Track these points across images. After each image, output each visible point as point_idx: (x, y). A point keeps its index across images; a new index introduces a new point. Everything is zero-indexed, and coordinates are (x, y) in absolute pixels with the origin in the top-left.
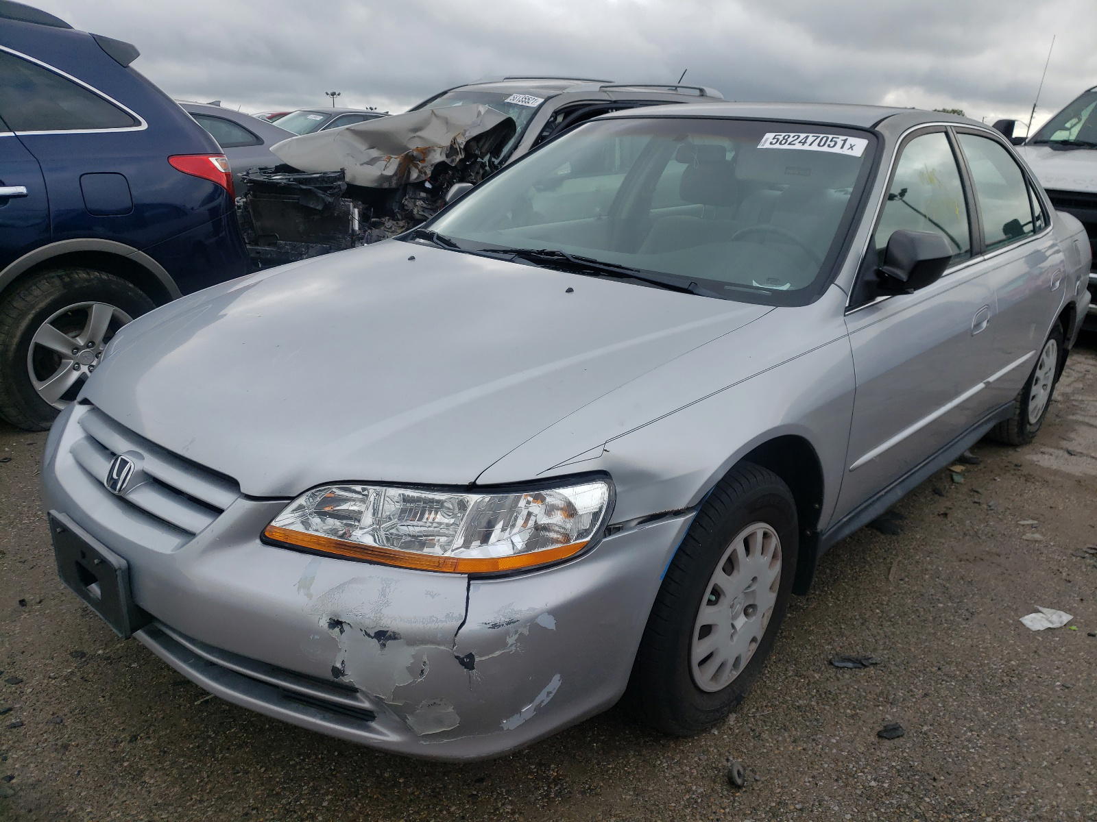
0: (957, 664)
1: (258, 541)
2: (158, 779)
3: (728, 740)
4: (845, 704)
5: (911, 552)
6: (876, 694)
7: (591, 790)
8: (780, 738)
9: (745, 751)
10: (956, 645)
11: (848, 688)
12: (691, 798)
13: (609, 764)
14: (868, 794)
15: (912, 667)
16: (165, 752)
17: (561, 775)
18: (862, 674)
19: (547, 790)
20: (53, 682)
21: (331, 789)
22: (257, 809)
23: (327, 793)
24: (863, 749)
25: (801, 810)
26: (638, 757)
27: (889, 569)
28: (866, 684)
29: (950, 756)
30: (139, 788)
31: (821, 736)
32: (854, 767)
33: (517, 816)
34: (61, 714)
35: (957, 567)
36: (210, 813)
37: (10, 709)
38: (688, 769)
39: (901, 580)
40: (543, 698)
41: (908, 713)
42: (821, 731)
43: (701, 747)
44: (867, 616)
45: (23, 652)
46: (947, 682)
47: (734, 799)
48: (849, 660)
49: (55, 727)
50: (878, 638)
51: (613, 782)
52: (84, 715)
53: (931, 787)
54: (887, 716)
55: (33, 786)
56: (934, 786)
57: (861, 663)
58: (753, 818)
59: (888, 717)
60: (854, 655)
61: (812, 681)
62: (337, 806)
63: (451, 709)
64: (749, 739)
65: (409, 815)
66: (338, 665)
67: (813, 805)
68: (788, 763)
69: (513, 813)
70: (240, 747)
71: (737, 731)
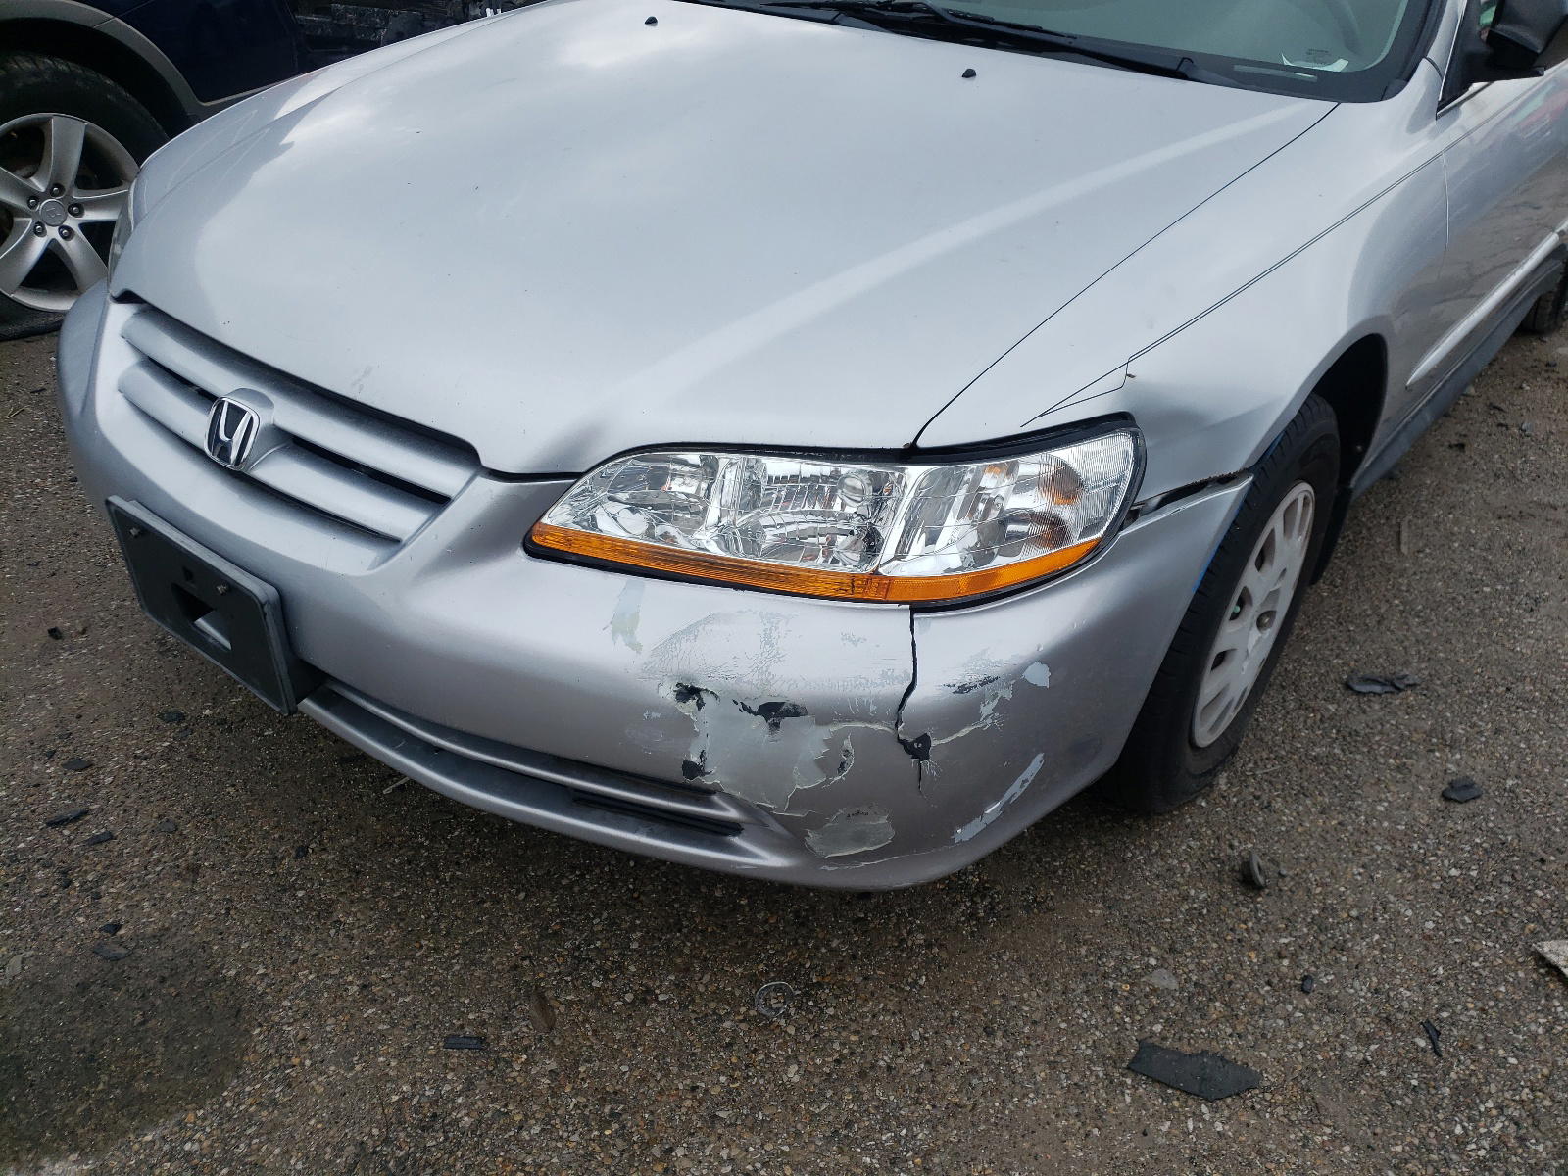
0: (1533, 682)
1: (521, 552)
2: (358, 915)
3: (1224, 814)
4: (1383, 750)
5: (1424, 507)
6: (1425, 733)
7: (1039, 903)
8: (1301, 808)
9: (1254, 830)
10: (1524, 651)
11: (1382, 726)
12: (1191, 909)
13: (1055, 861)
14: (1450, 888)
15: (1467, 688)
16: (358, 873)
17: (987, 882)
18: (1398, 702)
19: (971, 907)
20: (144, 764)
21: (638, 922)
22: (529, 957)
23: (633, 928)
24: (1425, 820)
25: (1358, 918)
26: (1096, 848)
27: (1399, 534)
28: (1407, 717)
29: (1556, 824)
30: (333, 932)
31: (1360, 802)
32: (1420, 848)
33: (936, 950)
34: (172, 816)
35: (1497, 529)
36: (457, 968)
37: (85, 813)
38: (1176, 862)
39: (1419, 551)
40: (1016, 789)
41: (1478, 760)
42: (1360, 794)
43: (1187, 827)
44: (1382, 610)
45: (80, 717)
46: (1524, 709)
47: (1256, 907)
48: (1375, 682)
49: (168, 838)
50: (1407, 643)
51: (1068, 890)
52: (210, 817)
53: (1540, 872)
54: (1450, 766)
55: (158, 937)
56: (1543, 871)
57: (1394, 685)
58: (1290, 935)
59: (1452, 768)
60: (1377, 672)
61: (1327, 715)
62: (654, 948)
63: (883, 821)
64: (1255, 812)
65: (769, 957)
66: (695, 759)
67: (1375, 910)
68: (1322, 845)
69: (929, 945)
70: (475, 859)
71: (1235, 799)
